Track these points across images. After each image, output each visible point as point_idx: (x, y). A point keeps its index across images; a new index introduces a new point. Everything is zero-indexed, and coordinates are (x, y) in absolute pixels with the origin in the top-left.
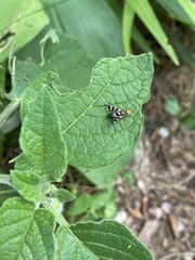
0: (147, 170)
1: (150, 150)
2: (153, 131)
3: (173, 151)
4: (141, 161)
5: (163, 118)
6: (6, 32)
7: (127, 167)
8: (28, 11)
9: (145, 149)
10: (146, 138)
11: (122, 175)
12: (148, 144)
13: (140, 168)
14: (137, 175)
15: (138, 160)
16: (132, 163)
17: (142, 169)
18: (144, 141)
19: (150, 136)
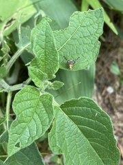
1: (102, 102)
2: (103, 89)
3: (117, 102)
5: (109, 80)
6: (10, 19)
8: (23, 6)
10: (99, 94)
12: (100, 98)
19: (101, 93)
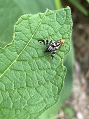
0: (85, 103)
1: (85, 86)
4: (79, 96)
7: (67, 102)
9: (82, 85)
11: (63, 109)
12: (84, 81)
13: (78, 102)
14: (76, 108)
15: (76, 95)
16: (71, 98)
17: (80, 102)
18: (80, 79)
19: (85, 74)
